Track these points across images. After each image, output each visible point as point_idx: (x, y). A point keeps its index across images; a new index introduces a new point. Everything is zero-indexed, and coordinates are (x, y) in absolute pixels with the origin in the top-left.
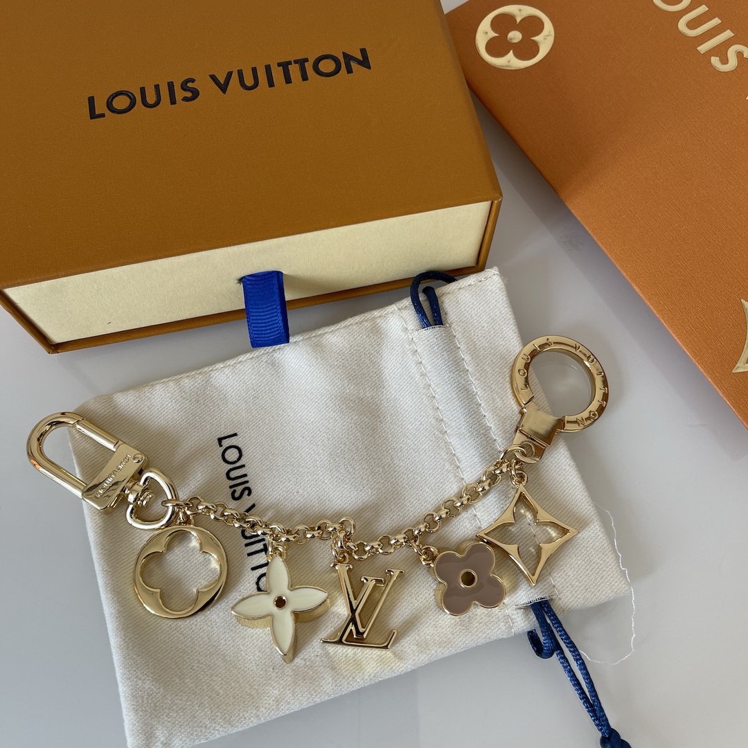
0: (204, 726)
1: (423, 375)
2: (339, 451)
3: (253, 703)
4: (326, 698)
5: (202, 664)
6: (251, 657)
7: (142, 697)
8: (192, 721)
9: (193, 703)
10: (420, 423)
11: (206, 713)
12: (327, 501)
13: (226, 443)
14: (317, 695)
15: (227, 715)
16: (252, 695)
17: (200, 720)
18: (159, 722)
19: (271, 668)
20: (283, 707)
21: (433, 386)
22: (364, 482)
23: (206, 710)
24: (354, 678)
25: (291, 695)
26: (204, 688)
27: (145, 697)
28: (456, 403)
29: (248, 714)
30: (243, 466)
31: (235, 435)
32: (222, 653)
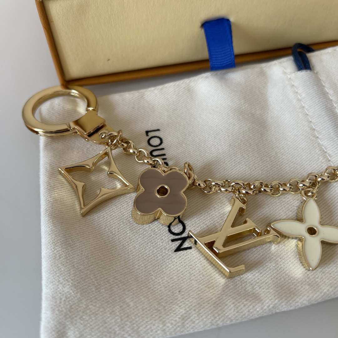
0: (113, 332)
1: (299, 100)
2: (237, 144)
3: (160, 317)
4: (228, 322)
5: (117, 279)
6: (160, 281)
7: (61, 299)
8: (103, 326)
9: (105, 310)
10: (297, 131)
11: (116, 320)
12: (227, 175)
13: (151, 134)
14: (220, 319)
15: (135, 325)
16: (159, 310)
17: (110, 326)
18: (72, 323)
19: (178, 290)
20: (188, 325)
21: (306, 107)
22: (256, 165)
23: (117, 318)
24: (254, 307)
25: (196, 315)
26: (117, 299)
27: (63, 299)
28: (326, 118)
29: (155, 327)
30: (163, 149)
31: (158, 130)
32: (135, 275)
